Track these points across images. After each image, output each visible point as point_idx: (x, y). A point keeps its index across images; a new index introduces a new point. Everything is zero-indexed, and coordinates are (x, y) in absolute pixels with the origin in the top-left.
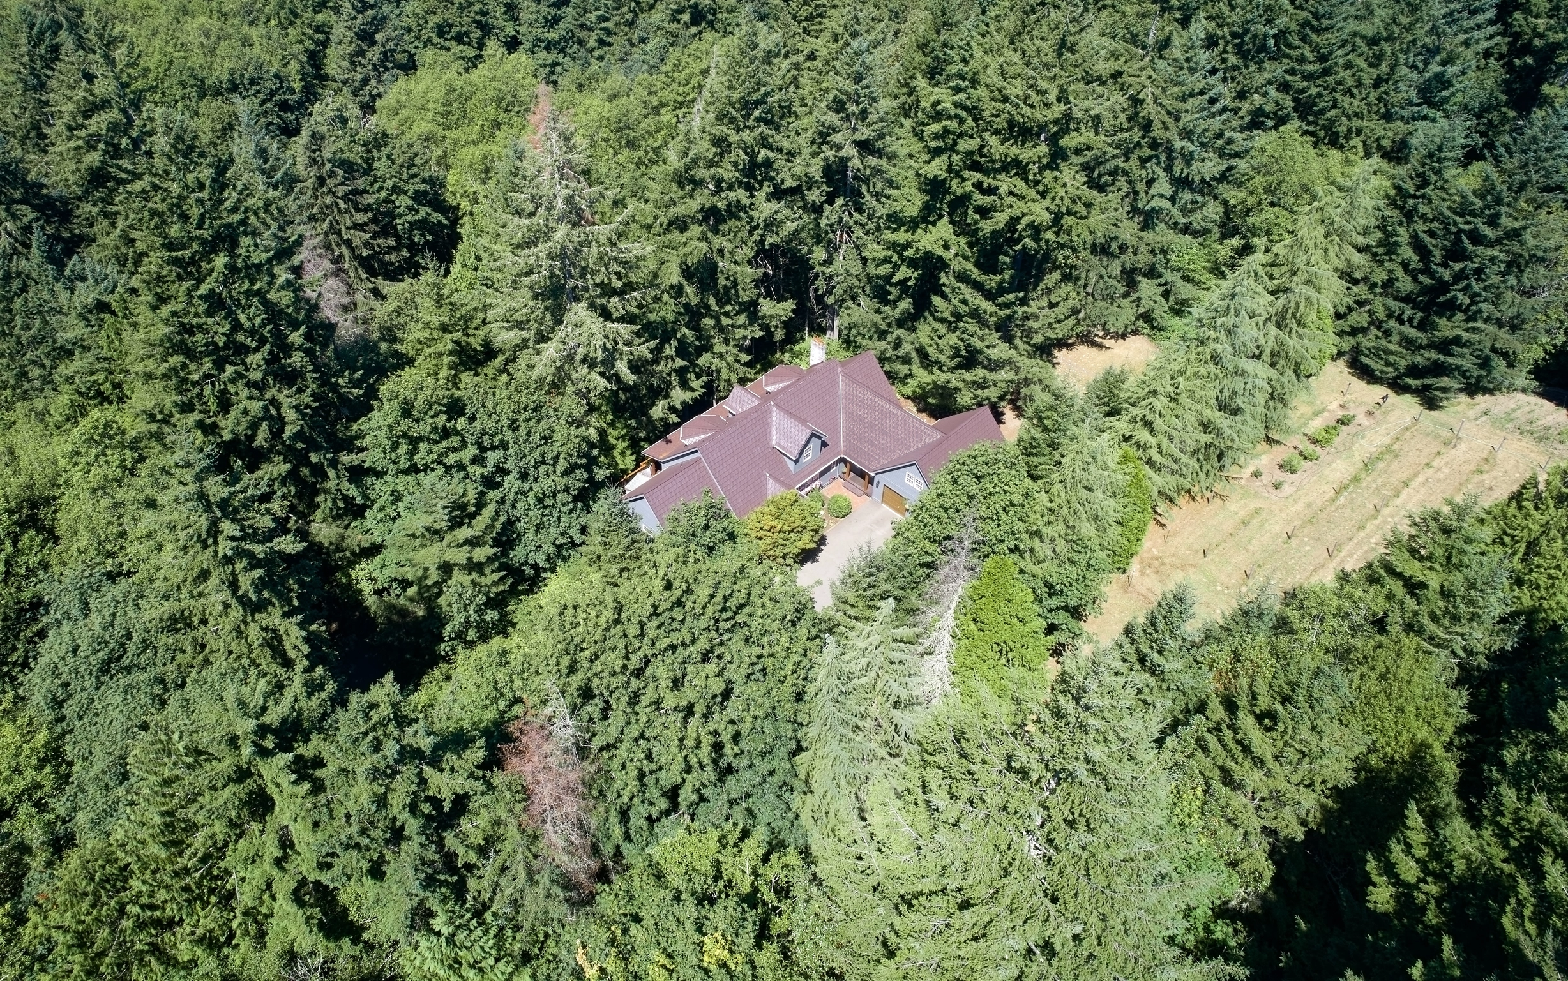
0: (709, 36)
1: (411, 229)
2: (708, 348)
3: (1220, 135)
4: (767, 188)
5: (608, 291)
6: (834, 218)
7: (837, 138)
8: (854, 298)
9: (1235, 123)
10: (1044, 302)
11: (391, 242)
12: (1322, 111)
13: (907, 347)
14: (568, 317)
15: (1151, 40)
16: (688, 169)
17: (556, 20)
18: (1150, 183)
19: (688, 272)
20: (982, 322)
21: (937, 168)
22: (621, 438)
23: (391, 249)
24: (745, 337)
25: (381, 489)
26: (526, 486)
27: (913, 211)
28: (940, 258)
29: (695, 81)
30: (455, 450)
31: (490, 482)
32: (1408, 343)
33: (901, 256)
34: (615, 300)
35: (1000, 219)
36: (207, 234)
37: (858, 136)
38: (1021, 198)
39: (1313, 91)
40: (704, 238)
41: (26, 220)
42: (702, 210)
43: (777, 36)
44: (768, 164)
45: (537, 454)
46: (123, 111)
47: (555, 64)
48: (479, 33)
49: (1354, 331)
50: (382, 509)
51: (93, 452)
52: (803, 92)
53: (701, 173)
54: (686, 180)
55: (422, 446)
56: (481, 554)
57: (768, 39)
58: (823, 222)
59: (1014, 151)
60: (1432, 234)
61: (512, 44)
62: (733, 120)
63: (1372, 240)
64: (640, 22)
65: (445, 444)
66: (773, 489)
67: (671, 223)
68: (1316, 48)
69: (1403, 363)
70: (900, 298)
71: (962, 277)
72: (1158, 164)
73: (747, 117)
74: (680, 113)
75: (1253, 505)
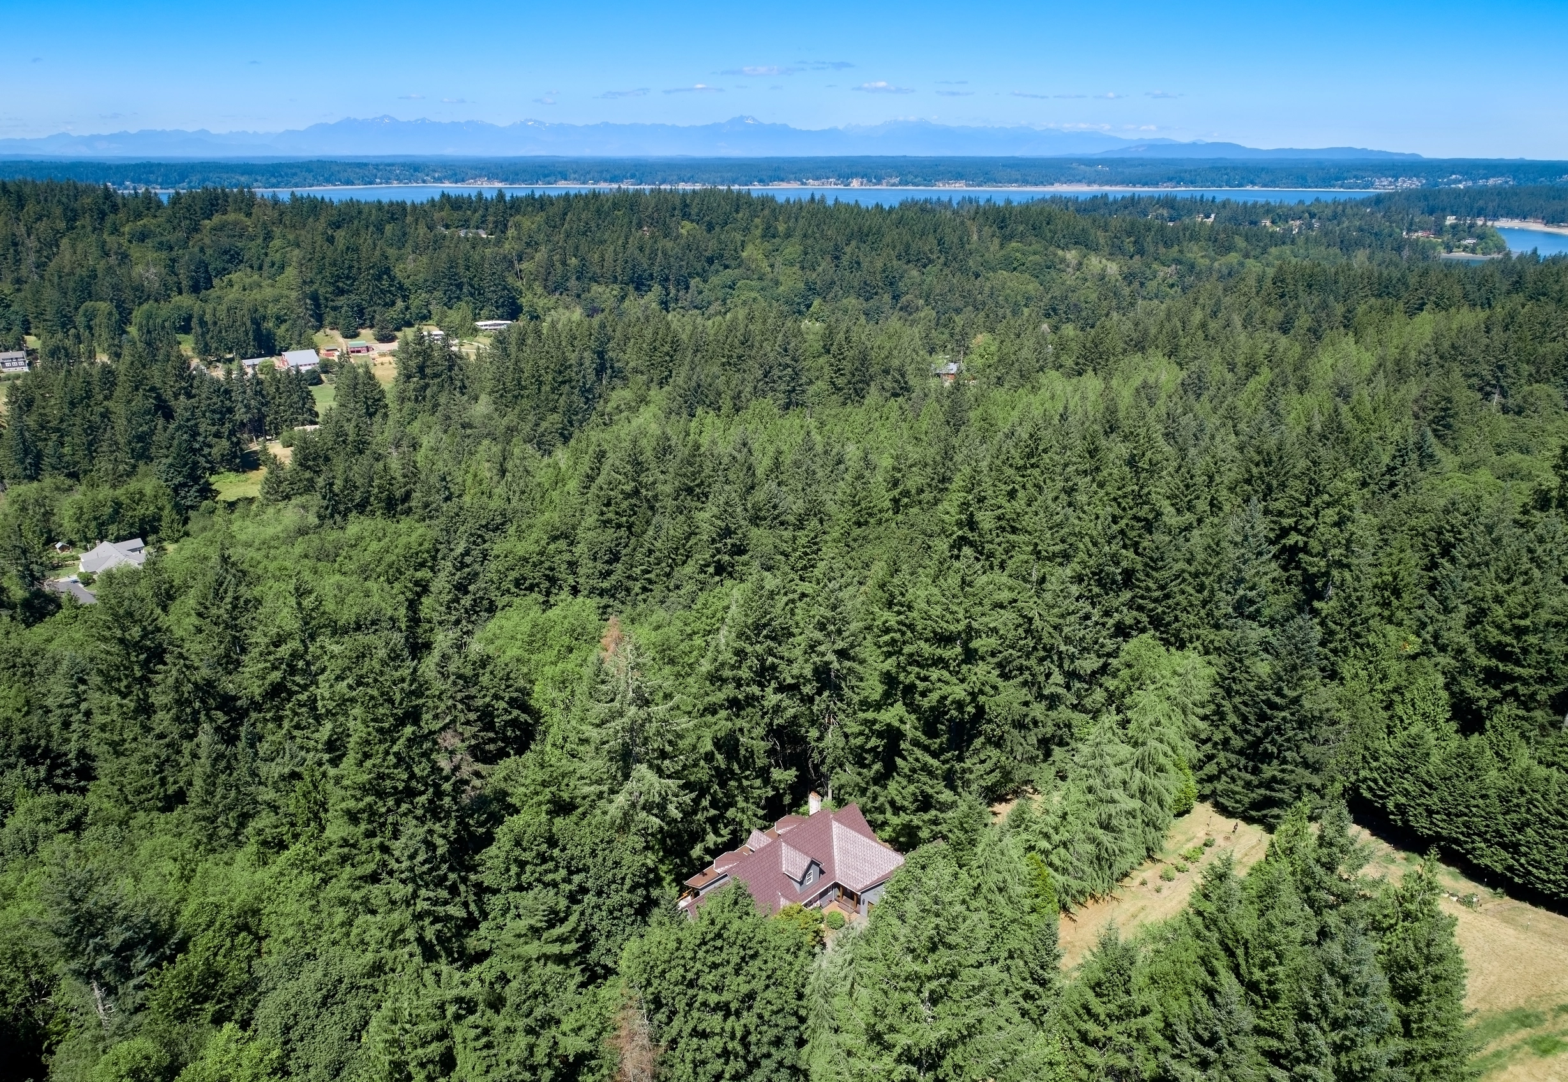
0: (728, 583)
1: (505, 726)
2: (733, 804)
3: (1096, 643)
4: (774, 684)
5: (663, 755)
6: (823, 706)
7: (822, 648)
8: (841, 766)
9: (1105, 633)
10: (975, 760)
11: (492, 735)
12: (1169, 624)
13: (881, 799)
14: (633, 774)
15: (1034, 578)
16: (717, 670)
17: (609, 573)
18: (1048, 676)
19: (717, 743)
20: (931, 773)
21: (889, 665)
22: (669, 872)
23: (491, 741)
24: (760, 797)
25: (495, 902)
26: (601, 901)
27: (876, 696)
28: (898, 729)
29: (719, 615)
30: (550, 871)
31: (573, 898)
32: (1248, 785)
33: (871, 730)
34: (667, 762)
35: (934, 697)
36: (400, 712)
37: (836, 647)
38: (947, 683)
39: (1160, 610)
40: (728, 719)
41: (220, 722)
42: (727, 700)
43: (778, 581)
44: (774, 667)
45: (610, 875)
46: (303, 641)
47: (607, 606)
48: (547, 584)
49: (1210, 779)
50: (494, 919)
51: (296, 871)
52: (798, 618)
53: (727, 673)
54: (716, 679)
55: (529, 868)
56: (569, 948)
57: (771, 582)
58: (815, 708)
59: (939, 651)
60: (1245, 704)
61: (575, 591)
62: (748, 638)
63: (1207, 711)
64: (675, 573)
65: (544, 867)
66: (784, 903)
67: (705, 710)
68: (1156, 581)
69: (1246, 800)
70: (873, 762)
71: (916, 743)
72: (1052, 662)
73: (758, 635)
74: (709, 638)
75: (1140, 904)
